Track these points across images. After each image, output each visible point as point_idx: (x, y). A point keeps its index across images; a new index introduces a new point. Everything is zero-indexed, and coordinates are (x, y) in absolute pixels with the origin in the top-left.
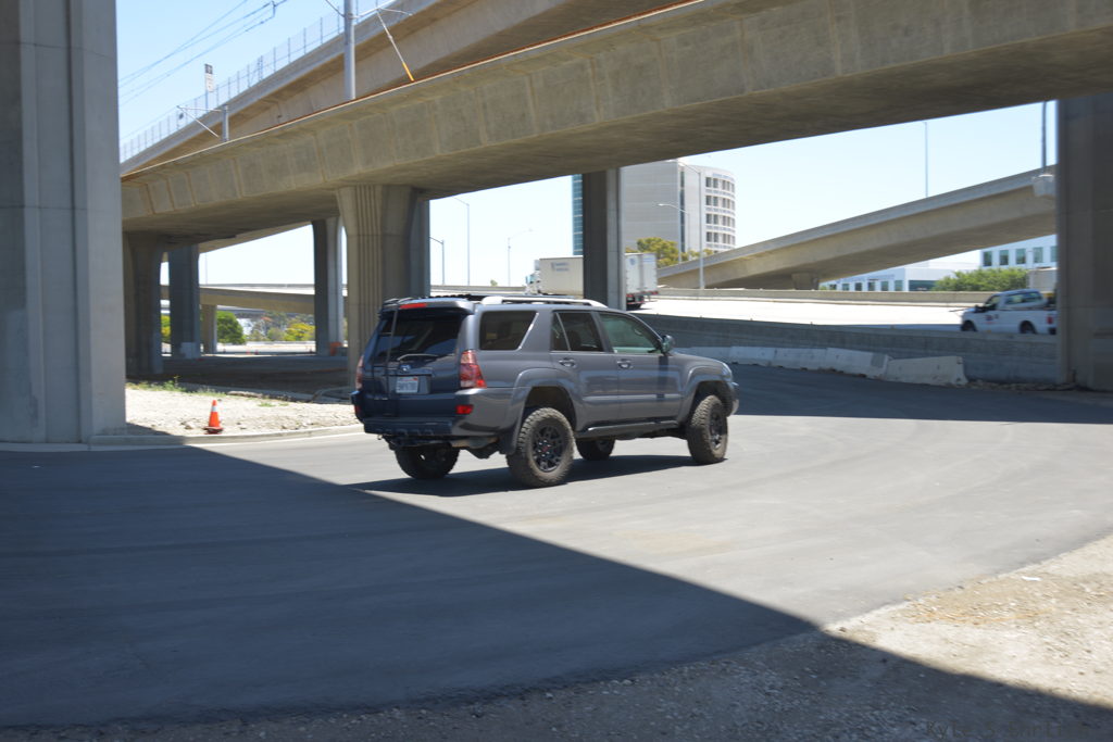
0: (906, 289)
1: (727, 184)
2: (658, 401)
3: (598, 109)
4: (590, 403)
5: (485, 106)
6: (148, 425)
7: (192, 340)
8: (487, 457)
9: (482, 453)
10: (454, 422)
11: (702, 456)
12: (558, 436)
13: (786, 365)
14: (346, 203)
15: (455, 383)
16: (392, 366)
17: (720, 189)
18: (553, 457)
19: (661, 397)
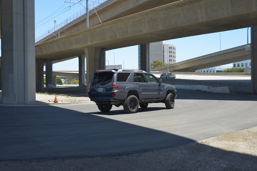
0: (216, 72)
1: (174, 48)
2: (158, 94)
3: (144, 29)
4: (142, 94)
5: (118, 29)
6: (41, 101)
7: (51, 84)
8: (119, 107)
9: (118, 106)
10: (111, 98)
11: (169, 107)
12: (135, 102)
13: (188, 89)
14: (86, 52)
15: (112, 89)
16: (97, 85)
17: (172, 49)
18: (134, 107)
19: (159, 93)
